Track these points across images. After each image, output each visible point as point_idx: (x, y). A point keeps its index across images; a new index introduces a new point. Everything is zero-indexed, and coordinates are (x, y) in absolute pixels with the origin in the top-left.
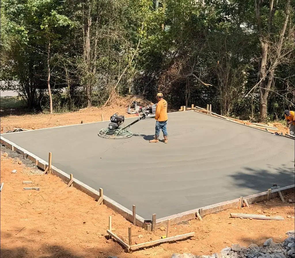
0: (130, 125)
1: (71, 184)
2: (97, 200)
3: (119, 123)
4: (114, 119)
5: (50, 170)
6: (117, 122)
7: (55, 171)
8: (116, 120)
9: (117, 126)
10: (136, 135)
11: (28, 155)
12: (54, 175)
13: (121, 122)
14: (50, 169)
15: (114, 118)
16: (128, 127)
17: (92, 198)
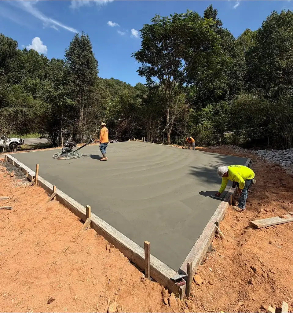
0: (79, 148)
1: (54, 197)
2: (84, 220)
3: (71, 147)
4: (66, 145)
5: (36, 182)
6: (69, 146)
7: (41, 182)
8: (68, 145)
9: (69, 149)
10: (84, 156)
11: (22, 168)
12: (39, 186)
13: (72, 146)
14: (36, 180)
15: (67, 143)
16: (78, 150)
17: (76, 217)
